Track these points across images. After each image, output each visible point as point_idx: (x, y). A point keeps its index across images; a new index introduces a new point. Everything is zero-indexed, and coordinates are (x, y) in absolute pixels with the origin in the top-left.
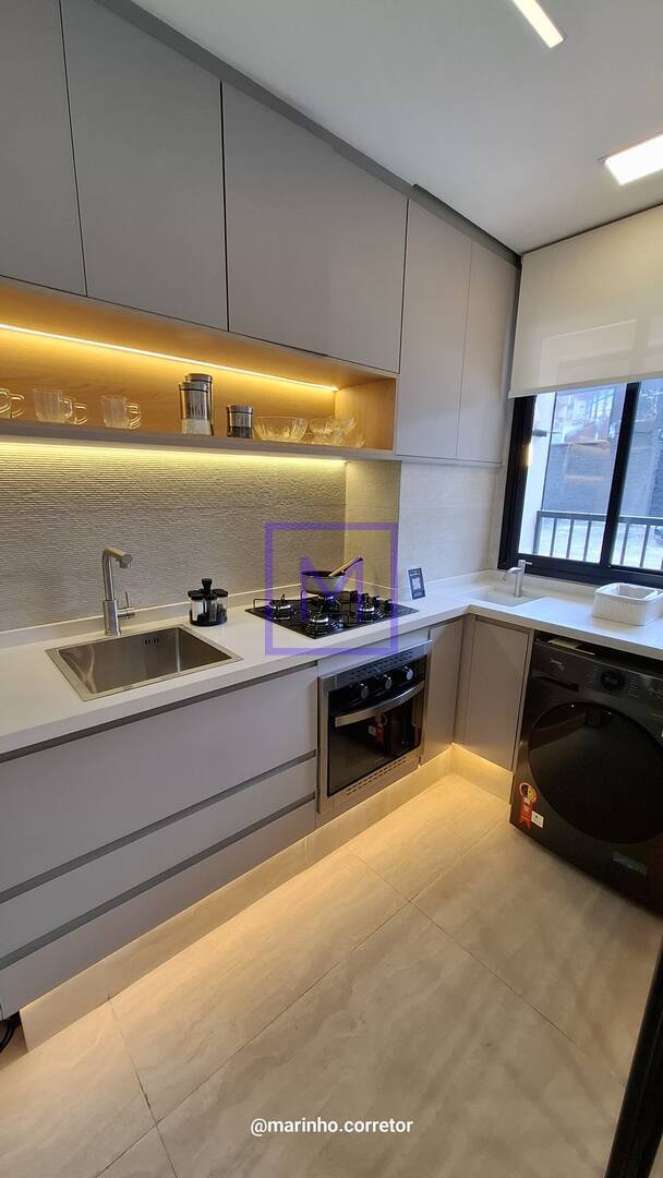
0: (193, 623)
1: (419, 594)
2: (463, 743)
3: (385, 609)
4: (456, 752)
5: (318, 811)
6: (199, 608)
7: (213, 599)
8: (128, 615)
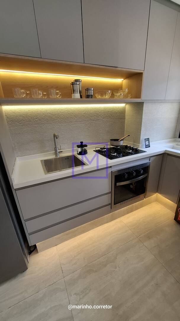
0: (78, 154)
1: (148, 146)
2: (160, 193)
3: (136, 151)
4: (158, 195)
5: (111, 208)
6: (80, 150)
7: (83, 147)
8: (61, 151)
